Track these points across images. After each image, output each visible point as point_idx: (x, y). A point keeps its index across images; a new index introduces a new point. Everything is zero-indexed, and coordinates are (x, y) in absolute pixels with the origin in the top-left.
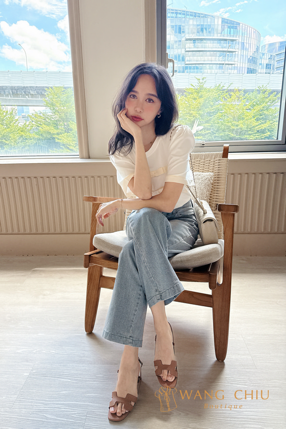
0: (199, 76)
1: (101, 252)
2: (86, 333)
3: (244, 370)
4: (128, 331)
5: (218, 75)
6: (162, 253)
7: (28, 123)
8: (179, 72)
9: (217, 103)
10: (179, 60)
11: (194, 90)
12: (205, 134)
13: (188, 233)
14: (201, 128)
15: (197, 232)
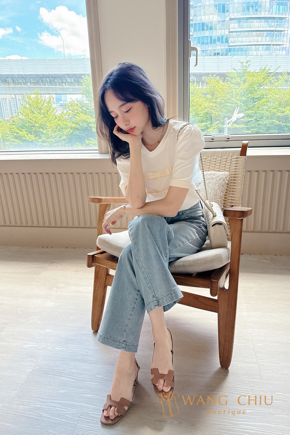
0: (243, 59)
1: (104, 252)
2: (92, 331)
3: (248, 379)
4: (122, 336)
5: (264, 56)
6: (160, 259)
7: (65, 112)
8: (222, 55)
9: (262, 88)
10: (222, 42)
11: (236, 75)
12: (248, 122)
13: (195, 235)
14: (242, 115)
15: (205, 234)
